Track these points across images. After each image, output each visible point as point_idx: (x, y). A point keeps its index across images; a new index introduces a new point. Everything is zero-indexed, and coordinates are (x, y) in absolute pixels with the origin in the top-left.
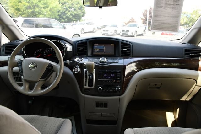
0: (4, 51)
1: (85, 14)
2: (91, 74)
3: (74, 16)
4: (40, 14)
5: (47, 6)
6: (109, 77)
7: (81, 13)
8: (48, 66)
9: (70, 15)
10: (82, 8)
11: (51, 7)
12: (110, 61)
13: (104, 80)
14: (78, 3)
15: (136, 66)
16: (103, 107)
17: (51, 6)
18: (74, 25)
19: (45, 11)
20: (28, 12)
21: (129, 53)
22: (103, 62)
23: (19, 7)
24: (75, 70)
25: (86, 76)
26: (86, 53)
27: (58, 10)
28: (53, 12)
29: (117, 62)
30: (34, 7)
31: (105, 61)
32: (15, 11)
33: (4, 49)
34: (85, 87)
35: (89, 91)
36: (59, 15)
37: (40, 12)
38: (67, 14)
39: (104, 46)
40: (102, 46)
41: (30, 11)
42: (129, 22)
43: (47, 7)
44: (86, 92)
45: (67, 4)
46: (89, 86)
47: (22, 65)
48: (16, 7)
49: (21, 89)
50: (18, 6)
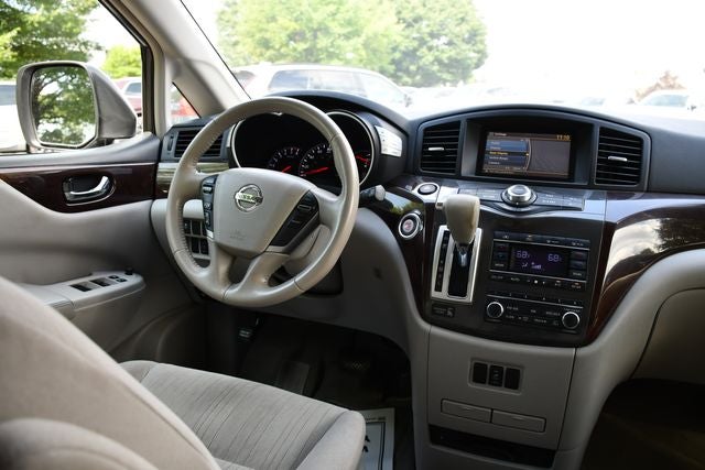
0: (173, 148)
1: (486, 57)
2: (465, 245)
3: (445, 65)
4: (331, 56)
5: (357, 30)
6: (539, 267)
7: (472, 55)
8: (302, 201)
9: (432, 63)
10: (475, 35)
11: (371, 35)
12: (550, 199)
13: (514, 276)
14: (463, 19)
15: (663, 233)
16: (500, 385)
17: (368, 31)
18: (443, 95)
19: (349, 48)
20: (295, 50)
21: (634, 172)
22: (518, 202)
23: (267, 35)
24: (405, 227)
25: (443, 251)
26: (454, 165)
27: (395, 45)
28: (375, 51)
29: (579, 206)
30: (315, 32)
31: (527, 199)
32: (255, 48)
33: (175, 140)
34: (434, 294)
35: (450, 313)
36: (393, 62)
37: (331, 50)
38: (421, 58)
39: (528, 140)
40: (522, 143)
41: (302, 46)
42: (652, 90)
43: (356, 33)
44: (438, 314)
45: (425, 23)
46: (451, 292)
47: (212, 192)
48: (258, 36)
49: (200, 276)
50: (267, 31)
